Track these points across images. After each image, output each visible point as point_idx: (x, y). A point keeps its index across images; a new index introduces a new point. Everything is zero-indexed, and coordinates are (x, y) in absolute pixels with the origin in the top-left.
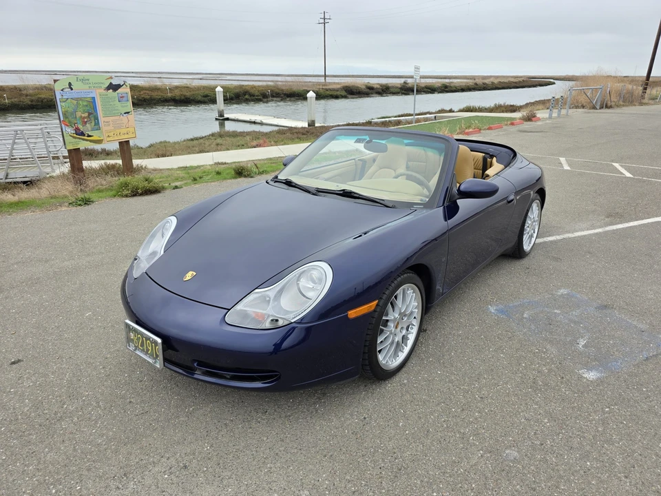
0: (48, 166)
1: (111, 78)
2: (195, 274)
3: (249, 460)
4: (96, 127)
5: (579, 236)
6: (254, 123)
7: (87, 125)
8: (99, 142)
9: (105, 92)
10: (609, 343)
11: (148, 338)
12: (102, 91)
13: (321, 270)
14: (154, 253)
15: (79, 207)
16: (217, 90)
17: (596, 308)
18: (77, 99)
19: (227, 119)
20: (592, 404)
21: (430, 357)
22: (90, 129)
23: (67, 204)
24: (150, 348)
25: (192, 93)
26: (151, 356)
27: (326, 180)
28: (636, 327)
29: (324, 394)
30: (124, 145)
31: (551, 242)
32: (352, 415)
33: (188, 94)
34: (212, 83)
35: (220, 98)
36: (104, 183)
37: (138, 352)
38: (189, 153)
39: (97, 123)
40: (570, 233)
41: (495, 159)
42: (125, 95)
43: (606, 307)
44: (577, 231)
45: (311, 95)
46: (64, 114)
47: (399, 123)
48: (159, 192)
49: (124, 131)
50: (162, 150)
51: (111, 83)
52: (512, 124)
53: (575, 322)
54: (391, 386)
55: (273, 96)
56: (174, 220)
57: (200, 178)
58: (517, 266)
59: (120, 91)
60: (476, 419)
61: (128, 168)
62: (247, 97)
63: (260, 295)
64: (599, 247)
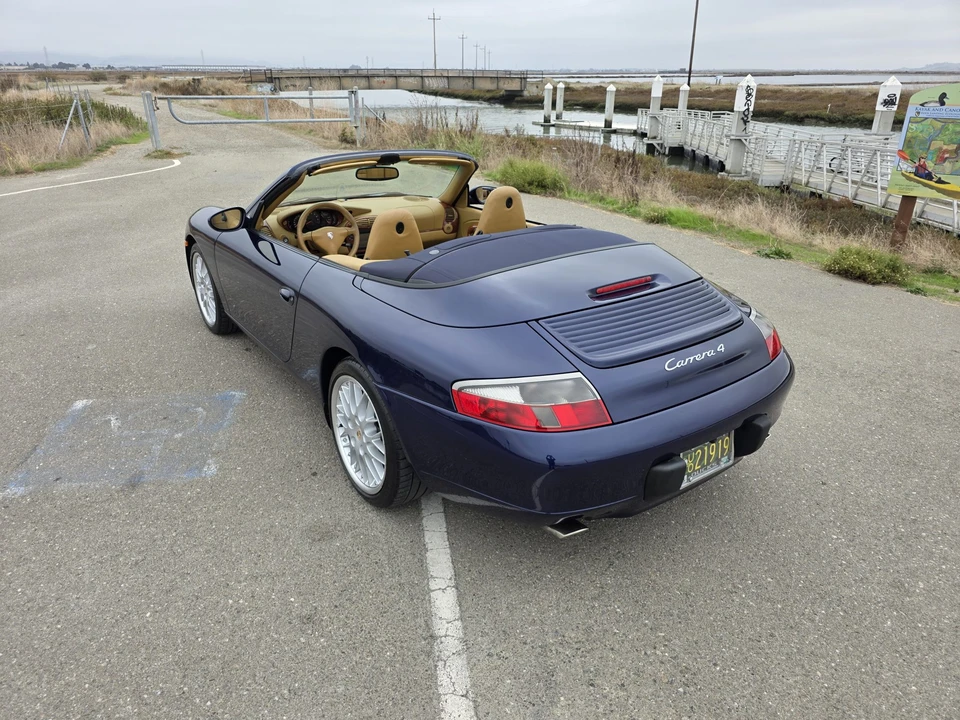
28: (70, 480)
46: (909, 142)
53: (144, 437)
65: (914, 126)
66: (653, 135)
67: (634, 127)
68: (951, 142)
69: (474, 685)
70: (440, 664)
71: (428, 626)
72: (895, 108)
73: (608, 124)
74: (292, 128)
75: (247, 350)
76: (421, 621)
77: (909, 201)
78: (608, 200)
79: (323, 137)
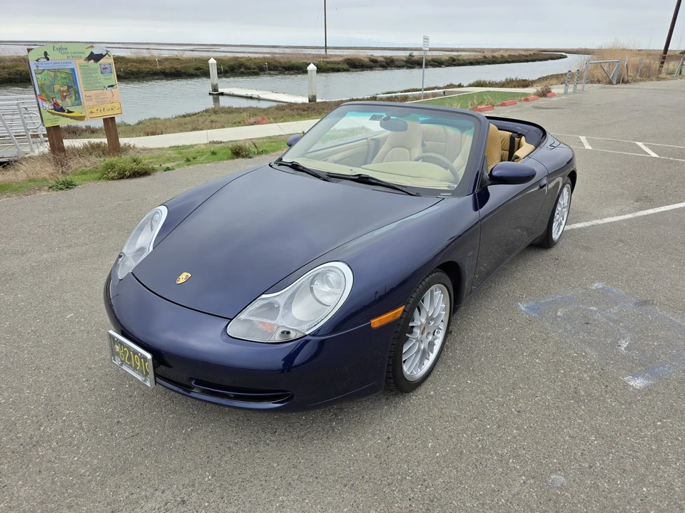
0: (26, 146)
1: (92, 46)
2: (190, 275)
3: (258, 492)
4: (77, 102)
5: (608, 223)
6: (251, 98)
7: (67, 99)
8: (81, 118)
9: (85, 63)
10: (653, 345)
11: (136, 353)
13: (340, 272)
14: (142, 250)
15: (60, 192)
16: (210, 62)
17: (635, 304)
18: (55, 71)
19: (222, 94)
20: (642, 418)
21: (457, 364)
22: (70, 105)
23: (46, 188)
24: (139, 364)
25: (183, 65)
26: (140, 372)
27: (336, 162)
28: (680, 326)
29: (341, 409)
30: (109, 122)
31: (579, 229)
32: (373, 435)
33: (178, 66)
34: (205, 54)
35: (213, 71)
36: (88, 164)
37: (124, 367)
38: (181, 131)
39: (78, 98)
40: (598, 219)
41: (523, 138)
42: (108, 66)
43: (645, 303)
44: (606, 217)
45: (312, 67)
46: (41, 88)
47: (405, 99)
48: (149, 174)
49: (110, 106)
50: (151, 127)
51: (92, 53)
52: (527, 100)
53: (614, 321)
54: (416, 398)
55: (270, 70)
56: (164, 210)
57: (194, 158)
58: (546, 256)
59: (102, 61)
60: (515, 437)
61: (115, 148)
62: (242, 70)
63: (267, 301)
64: (632, 235)
65: (39, 76)
68: (63, 85)
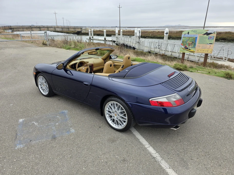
1: (208, 30)
4: (194, 47)
7: (190, 46)
9: (203, 36)
12: (201, 35)
18: (189, 37)
22: (191, 47)
42: (213, 37)
46: (183, 42)
49: (207, 50)
51: (207, 32)
65: (183, 39)
66: (117, 41)
67: (111, 40)
68: (191, 42)
69: (170, 166)
70: (160, 163)
71: (152, 156)
72: (168, 35)
73: (105, 39)
74: (26, 41)
75: (59, 100)
76: (149, 155)
77: (184, 54)
78: (120, 57)
79: (37, 44)
